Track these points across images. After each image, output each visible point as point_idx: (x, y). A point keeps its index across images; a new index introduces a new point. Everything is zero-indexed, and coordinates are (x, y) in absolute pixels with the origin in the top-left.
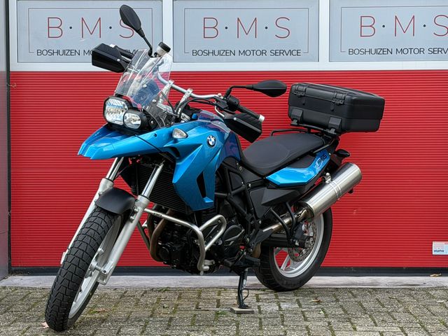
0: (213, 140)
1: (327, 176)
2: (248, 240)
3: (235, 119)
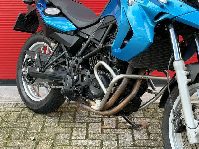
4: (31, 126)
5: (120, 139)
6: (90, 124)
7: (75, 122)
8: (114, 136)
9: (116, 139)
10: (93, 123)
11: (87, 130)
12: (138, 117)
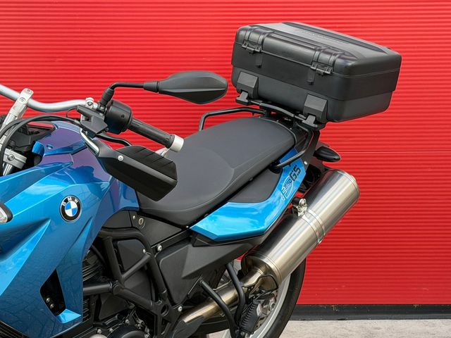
1: (301, 206)
3: (121, 158)
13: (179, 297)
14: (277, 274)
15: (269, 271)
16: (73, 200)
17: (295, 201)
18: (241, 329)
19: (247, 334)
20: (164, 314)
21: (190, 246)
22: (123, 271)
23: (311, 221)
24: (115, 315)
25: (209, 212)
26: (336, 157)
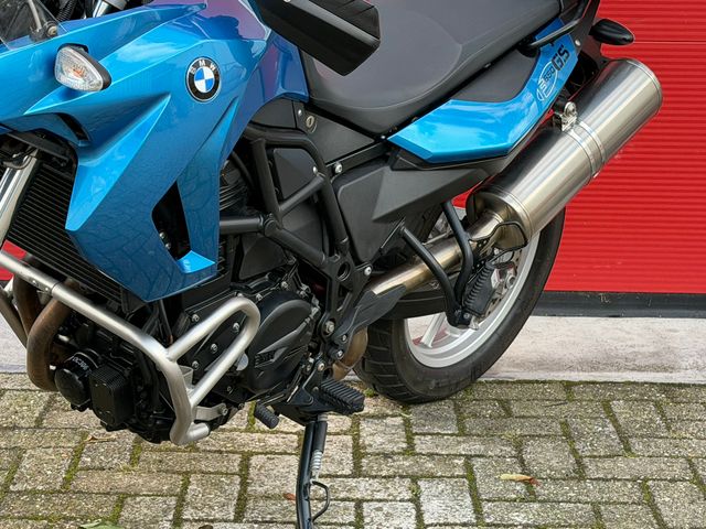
0: (209, 74)
1: (568, 113)
2: (330, 326)
4: (26, 463)
5: (367, 520)
6: (254, 460)
7: (197, 450)
8: (346, 509)
9: (352, 518)
10: (266, 454)
11: (244, 484)
12: (438, 434)
13: (367, 251)
14: (526, 223)
15: (513, 217)
16: (208, 65)
17: (557, 106)
18: (466, 309)
19: (474, 318)
20: (343, 278)
21: (387, 168)
22: (281, 200)
23: (584, 139)
24: (264, 274)
25: (421, 114)
26: (628, 37)
